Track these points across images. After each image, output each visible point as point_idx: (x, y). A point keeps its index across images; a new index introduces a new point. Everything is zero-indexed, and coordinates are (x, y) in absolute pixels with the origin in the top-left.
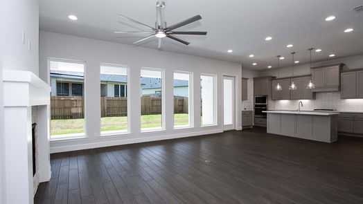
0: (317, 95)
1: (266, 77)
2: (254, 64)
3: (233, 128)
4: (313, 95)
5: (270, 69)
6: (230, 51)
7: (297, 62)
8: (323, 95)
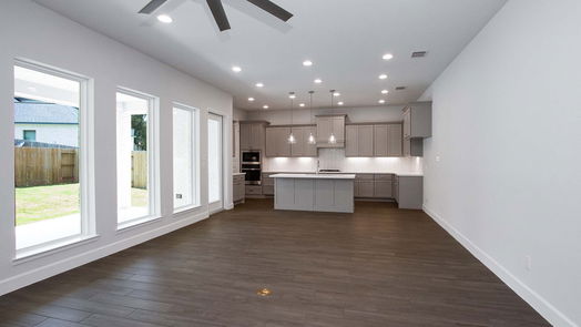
0: (320, 151)
1: (260, 122)
2: (251, 99)
3: (219, 207)
4: (317, 151)
5: (266, 111)
6: (237, 69)
7: (302, 105)
8: (327, 150)
